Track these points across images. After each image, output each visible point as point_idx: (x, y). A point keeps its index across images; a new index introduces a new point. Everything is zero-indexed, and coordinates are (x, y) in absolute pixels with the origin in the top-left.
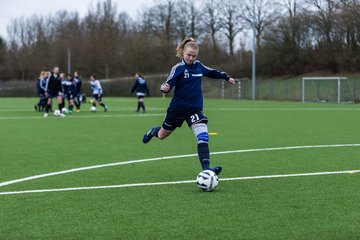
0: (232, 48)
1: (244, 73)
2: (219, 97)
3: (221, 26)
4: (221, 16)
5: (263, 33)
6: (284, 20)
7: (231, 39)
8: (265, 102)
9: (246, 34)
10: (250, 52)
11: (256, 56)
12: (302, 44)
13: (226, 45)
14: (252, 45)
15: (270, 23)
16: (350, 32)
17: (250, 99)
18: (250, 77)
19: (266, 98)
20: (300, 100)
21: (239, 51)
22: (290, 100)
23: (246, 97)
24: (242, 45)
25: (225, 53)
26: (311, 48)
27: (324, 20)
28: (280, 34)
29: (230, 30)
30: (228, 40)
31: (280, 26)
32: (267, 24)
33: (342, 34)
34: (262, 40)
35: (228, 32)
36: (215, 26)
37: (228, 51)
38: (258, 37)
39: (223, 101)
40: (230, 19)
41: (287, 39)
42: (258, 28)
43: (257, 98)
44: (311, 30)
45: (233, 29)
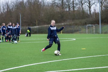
0: (90, 11)
1: (96, 22)
2: (85, 33)
3: (85, 2)
7: (90, 7)
8: (106, 34)
9: (96, 5)
10: (98, 13)
11: (101, 15)
13: (87, 10)
14: (99, 10)
17: (99, 33)
18: (99, 24)
19: (106, 33)
21: (93, 13)
23: (97, 32)
24: (95, 10)
25: (87, 14)
29: (89, 4)
30: (89, 8)
34: (103, 8)
35: (88, 5)
36: (83, 2)
37: (89, 13)
38: (101, 6)
39: (87, 35)
42: (101, 2)
43: (102, 33)
45: (91, 3)
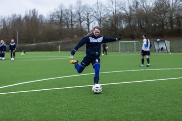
0: (89, 29)
3: (84, 20)
4: (84, 16)
5: (102, 23)
6: (111, 17)
7: (88, 25)
9: (95, 23)
12: (119, 27)
13: (86, 28)
15: (105, 18)
16: (139, 22)
20: (118, 51)
22: (114, 51)
26: (123, 29)
27: (128, 17)
28: (109, 23)
29: (88, 22)
31: (109, 20)
32: (104, 19)
33: (136, 23)
34: (102, 26)
36: (81, 20)
37: (87, 31)
38: (100, 24)
40: (87, 17)
41: (112, 25)
42: (100, 20)
44: (122, 21)
